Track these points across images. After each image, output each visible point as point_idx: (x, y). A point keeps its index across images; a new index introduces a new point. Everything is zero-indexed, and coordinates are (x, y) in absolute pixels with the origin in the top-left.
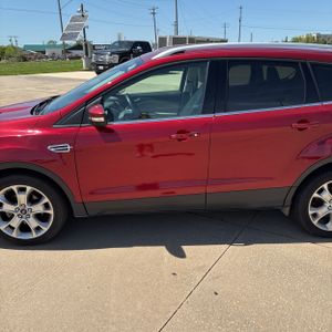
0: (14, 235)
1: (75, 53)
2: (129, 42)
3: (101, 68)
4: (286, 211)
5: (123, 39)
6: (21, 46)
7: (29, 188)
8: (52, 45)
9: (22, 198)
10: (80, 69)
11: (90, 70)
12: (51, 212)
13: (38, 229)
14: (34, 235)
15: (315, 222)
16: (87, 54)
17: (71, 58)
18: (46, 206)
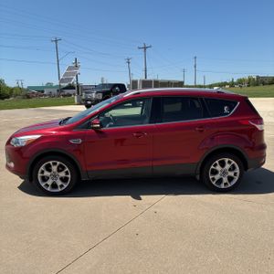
0: (49, 189)
1: (67, 91)
2: (110, 84)
3: (89, 102)
4: (198, 177)
5: (105, 82)
6: (25, 87)
7: (58, 163)
8: (49, 86)
9: (54, 168)
10: (73, 103)
11: (81, 104)
12: (69, 176)
13: (62, 186)
14: (60, 189)
15: (214, 183)
16: (78, 93)
17: (64, 96)
18: (67, 173)
